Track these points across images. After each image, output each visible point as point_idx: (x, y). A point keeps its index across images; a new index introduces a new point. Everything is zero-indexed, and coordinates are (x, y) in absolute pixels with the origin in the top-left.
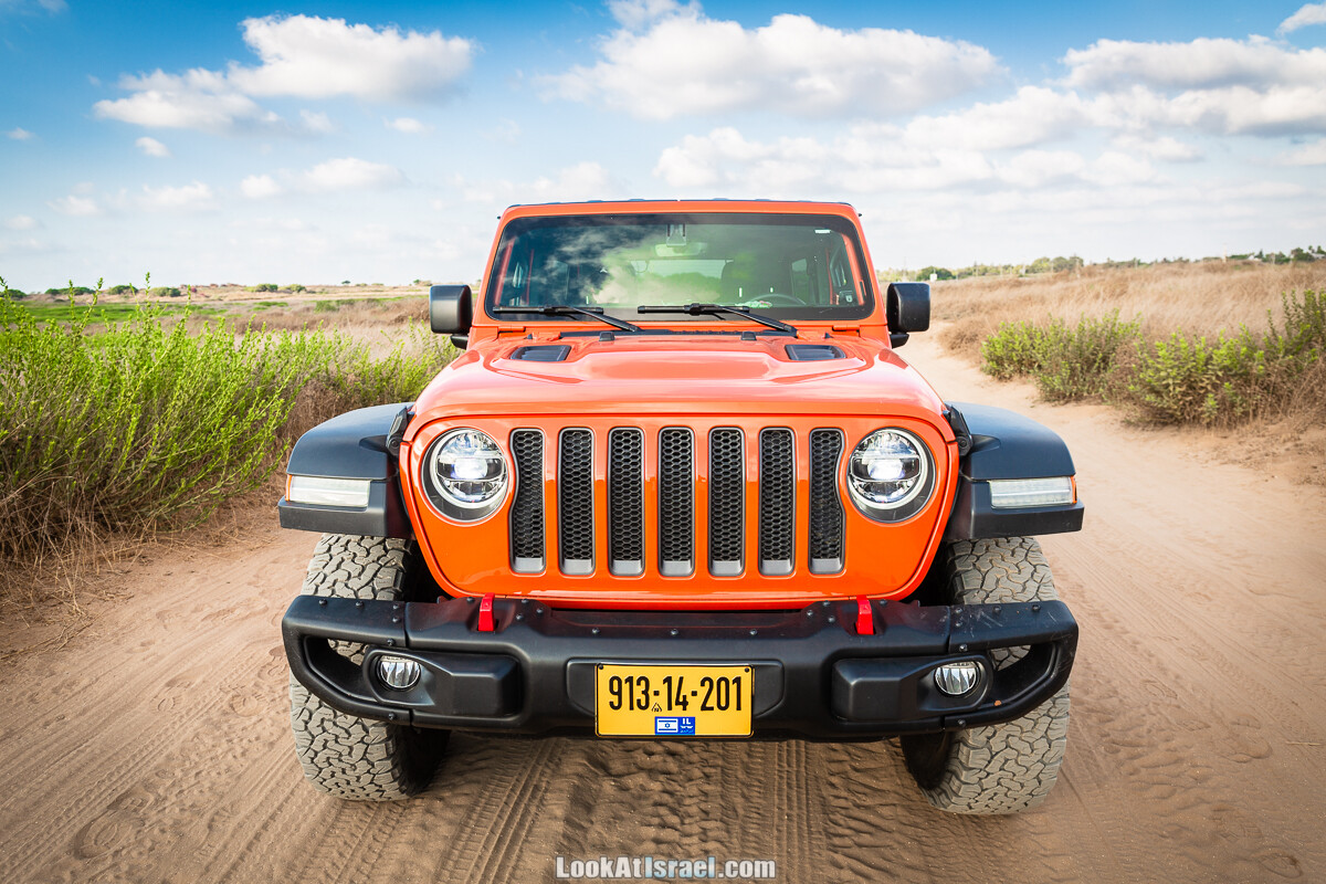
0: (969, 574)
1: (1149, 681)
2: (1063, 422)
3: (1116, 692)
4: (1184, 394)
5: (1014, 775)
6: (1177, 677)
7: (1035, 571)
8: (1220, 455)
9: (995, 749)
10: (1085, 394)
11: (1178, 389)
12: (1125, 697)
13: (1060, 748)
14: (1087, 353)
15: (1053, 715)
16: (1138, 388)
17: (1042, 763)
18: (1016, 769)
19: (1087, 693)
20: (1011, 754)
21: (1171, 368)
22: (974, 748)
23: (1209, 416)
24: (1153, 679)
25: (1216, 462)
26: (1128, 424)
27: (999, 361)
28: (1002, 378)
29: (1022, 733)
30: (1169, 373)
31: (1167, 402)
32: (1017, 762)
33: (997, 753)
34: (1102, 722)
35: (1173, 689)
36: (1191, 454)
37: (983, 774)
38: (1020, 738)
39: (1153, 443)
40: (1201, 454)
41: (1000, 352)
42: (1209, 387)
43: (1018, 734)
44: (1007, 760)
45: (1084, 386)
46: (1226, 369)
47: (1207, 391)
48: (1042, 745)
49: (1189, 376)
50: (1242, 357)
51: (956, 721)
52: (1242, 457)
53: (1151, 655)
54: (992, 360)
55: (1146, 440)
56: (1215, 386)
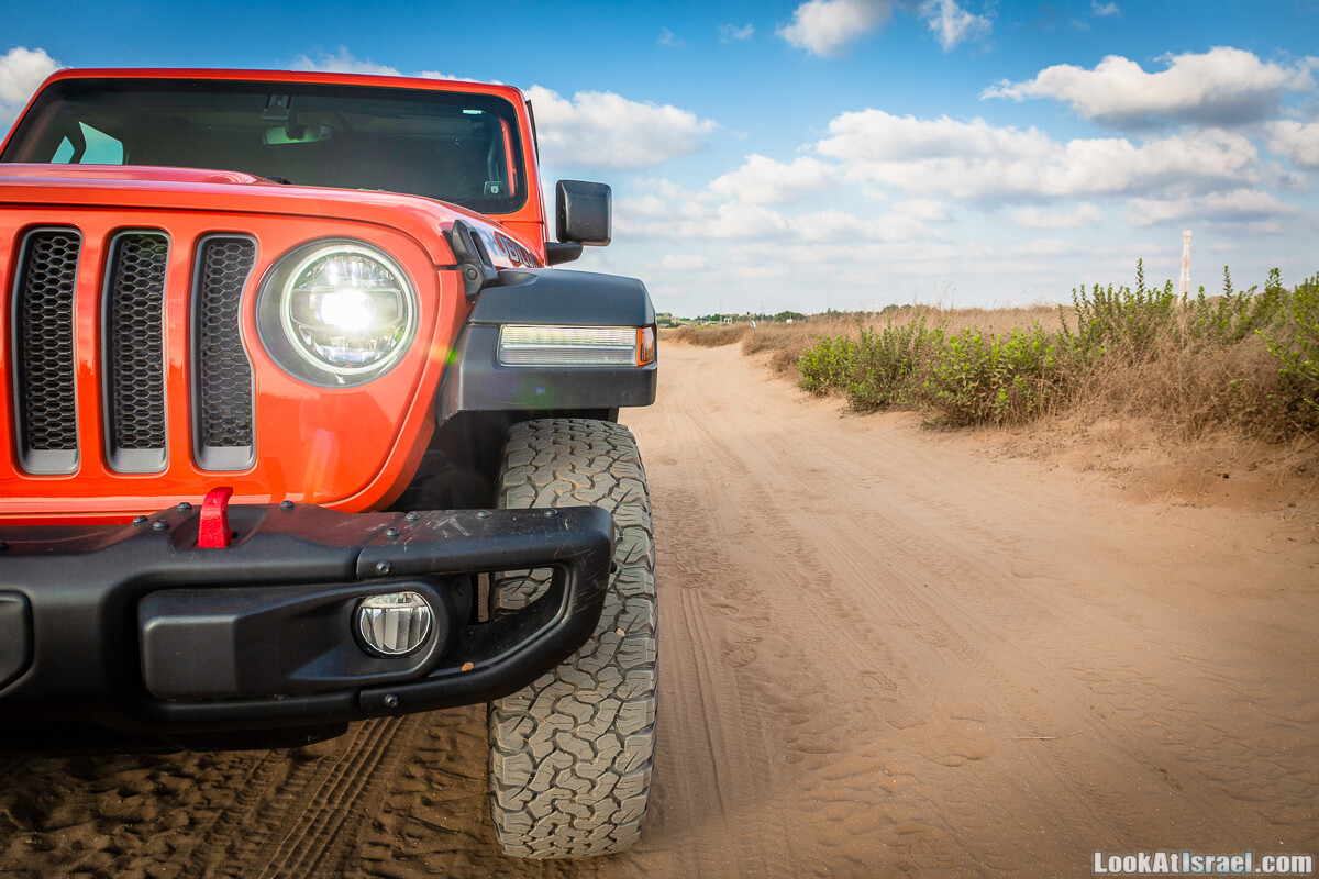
0: (518, 491)
1: (868, 673)
2: (868, 429)
3: (824, 687)
4: (977, 390)
5: (575, 794)
6: (905, 666)
7: (618, 485)
8: (1011, 451)
9: (538, 755)
10: (890, 401)
11: (972, 384)
12: (833, 692)
13: (641, 747)
14: (893, 362)
15: (623, 696)
16: (934, 385)
17: (615, 772)
18: (574, 784)
19: (788, 688)
20: (563, 760)
21: (964, 361)
22: (509, 754)
23: (1001, 412)
24: (872, 670)
25: (1004, 457)
26: (927, 426)
27: (815, 375)
28: (820, 395)
29: (576, 725)
30: (962, 370)
31: (961, 399)
32: (573, 772)
33: (542, 760)
34: (795, 723)
35: (894, 680)
36: (983, 450)
37: (527, 795)
38: (574, 735)
39: (947, 442)
40: (992, 450)
41: (816, 366)
42: (1001, 382)
43: (569, 727)
44: (557, 772)
45: (889, 392)
46: (1017, 362)
47: (1000, 386)
48: (608, 745)
49: (983, 372)
50: (1034, 351)
51: (382, 698)
52: (1031, 450)
53: (881, 644)
54: (809, 375)
55: (941, 440)
56: (1005, 380)
